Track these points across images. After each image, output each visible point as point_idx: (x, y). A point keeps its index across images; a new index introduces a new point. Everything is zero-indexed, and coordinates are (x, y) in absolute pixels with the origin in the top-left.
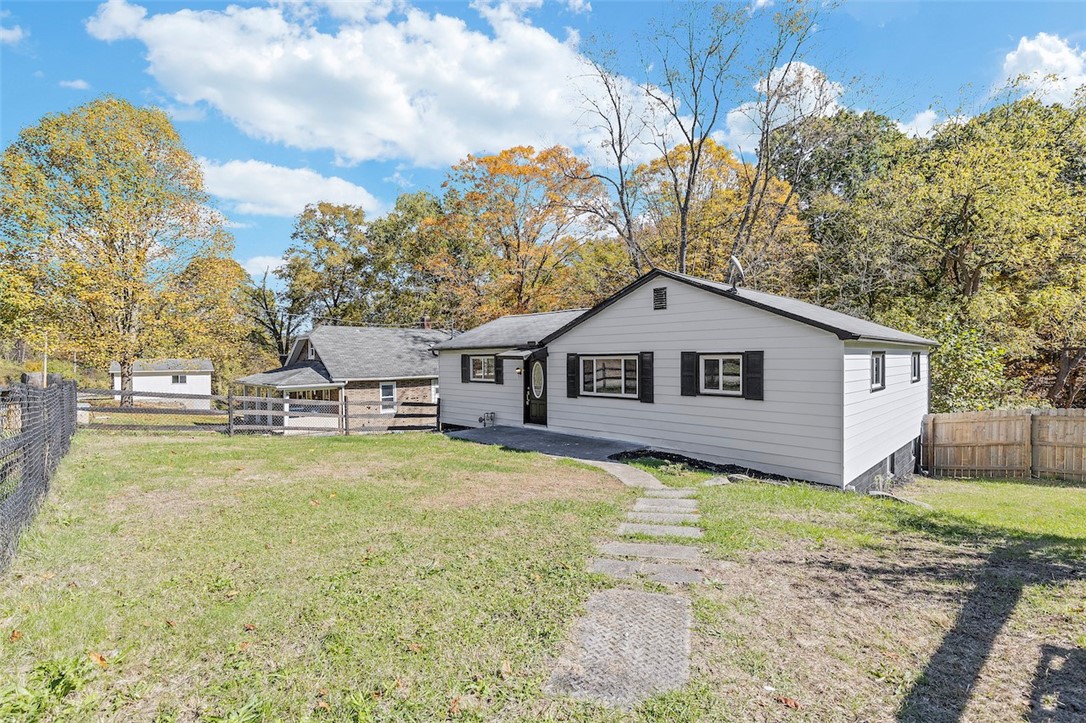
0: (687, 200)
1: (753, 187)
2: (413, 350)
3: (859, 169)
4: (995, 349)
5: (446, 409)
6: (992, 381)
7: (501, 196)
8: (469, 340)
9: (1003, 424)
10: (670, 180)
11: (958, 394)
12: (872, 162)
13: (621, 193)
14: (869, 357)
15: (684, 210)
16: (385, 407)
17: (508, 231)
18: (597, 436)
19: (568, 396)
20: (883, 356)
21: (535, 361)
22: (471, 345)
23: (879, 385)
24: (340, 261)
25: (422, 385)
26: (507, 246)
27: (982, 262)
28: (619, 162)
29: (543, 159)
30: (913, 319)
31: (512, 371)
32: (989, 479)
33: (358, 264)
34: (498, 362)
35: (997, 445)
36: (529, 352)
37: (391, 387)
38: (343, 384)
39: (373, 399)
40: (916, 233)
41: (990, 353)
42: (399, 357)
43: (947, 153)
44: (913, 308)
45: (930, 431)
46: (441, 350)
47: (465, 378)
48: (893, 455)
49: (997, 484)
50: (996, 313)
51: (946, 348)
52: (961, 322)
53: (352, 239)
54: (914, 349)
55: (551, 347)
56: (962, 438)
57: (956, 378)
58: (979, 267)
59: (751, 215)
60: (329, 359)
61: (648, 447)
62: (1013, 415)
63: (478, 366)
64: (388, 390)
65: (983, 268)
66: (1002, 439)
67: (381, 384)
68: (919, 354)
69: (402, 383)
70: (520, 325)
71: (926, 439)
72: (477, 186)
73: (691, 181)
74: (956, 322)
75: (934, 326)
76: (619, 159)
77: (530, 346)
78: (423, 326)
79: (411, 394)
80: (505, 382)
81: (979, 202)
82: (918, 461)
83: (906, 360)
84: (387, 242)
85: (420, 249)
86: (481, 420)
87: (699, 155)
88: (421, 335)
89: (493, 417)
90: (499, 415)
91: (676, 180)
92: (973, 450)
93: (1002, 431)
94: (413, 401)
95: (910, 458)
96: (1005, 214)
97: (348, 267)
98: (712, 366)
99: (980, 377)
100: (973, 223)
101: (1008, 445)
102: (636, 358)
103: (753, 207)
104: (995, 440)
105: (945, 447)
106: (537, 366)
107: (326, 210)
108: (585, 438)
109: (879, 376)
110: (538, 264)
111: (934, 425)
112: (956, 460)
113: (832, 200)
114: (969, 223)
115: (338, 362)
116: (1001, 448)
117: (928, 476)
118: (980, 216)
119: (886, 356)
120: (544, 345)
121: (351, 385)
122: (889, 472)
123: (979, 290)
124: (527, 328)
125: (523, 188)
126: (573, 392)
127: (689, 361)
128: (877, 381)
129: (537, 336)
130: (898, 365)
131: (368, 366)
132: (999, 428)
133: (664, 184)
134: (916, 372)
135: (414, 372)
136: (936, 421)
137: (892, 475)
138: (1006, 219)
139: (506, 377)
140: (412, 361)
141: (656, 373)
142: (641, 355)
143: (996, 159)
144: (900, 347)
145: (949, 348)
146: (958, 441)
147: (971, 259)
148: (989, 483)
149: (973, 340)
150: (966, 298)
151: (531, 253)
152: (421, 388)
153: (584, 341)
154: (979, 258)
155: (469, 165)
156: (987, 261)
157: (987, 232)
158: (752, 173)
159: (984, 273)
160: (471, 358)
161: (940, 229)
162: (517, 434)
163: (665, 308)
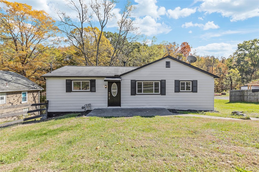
8: (66, 73)
18: (144, 107)
19: (131, 95)
34: (93, 83)
47: (68, 90)
55: (123, 78)
63: (78, 85)
67: (22, 92)
80: (96, 91)
86: (83, 108)
89: (89, 106)
106: (114, 84)
120: (120, 77)
126: (133, 93)
127: (177, 83)
141: (166, 86)
142: (161, 81)
160: (73, 81)
163: (170, 67)
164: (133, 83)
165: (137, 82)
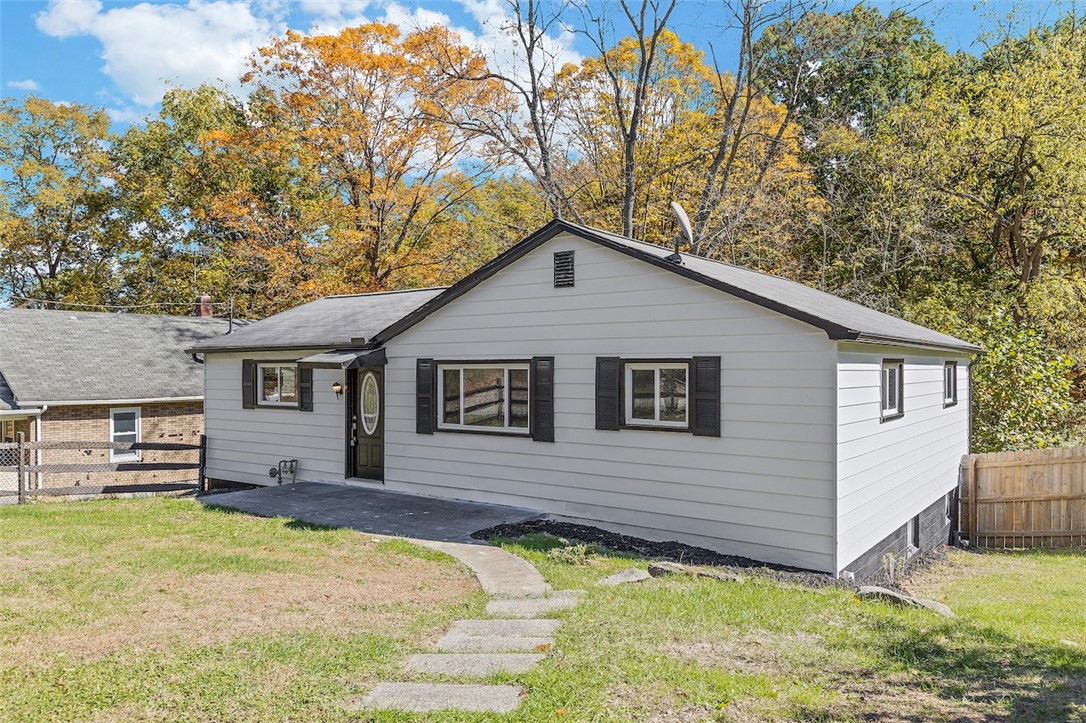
0: (634, 122)
1: (730, 107)
2: (175, 352)
3: (883, 92)
4: (1059, 358)
5: (217, 454)
6: (1057, 405)
7: (344, 102)
8: (258, 335)
9: (1066, 468)
10: (610, 90)
11: (1012, 424)
12: (900, 85)
13: (532, 106)
14: (878, 367)
15: (630, 138)
16: (118, 452)
17: (355, 160)
18: (465, 497)
19: (418, 432)
20: (901, 367)
21: (366, 372)
22: (259, 344)
23: (894, 411)
24: (63, 200)
25: (190, 412)
26: (354, 184)
27: (1044, 233)
28: (530, 56)
29: (414, 46)
30: (954, 313)
31: (328, 389)
32: (1050, 550)
33: (96, 205)
34: (305, 374)
35: (1059, 499)
36: (352, 356)
37: (132, 417)
38: (39, 411)
39: (96, 437)
40: (959, 188)
41: (1054, 363)
42: (149, 364)
43: (997, 76)
44: (953, 298)
45: (971, 480)
46: (209, 351)
47: (250, 401)
48: (916, 519)
49: (1059, 558)
50: (1061, 307)
51: (996, 357)
52: (1018, 319)
53: (86, 161)
54: (948, 358)
55: (392, 349)
56: (1013, 489)
57: (1010, 401)
58: (1041, 240)
59: (729, 150)
60: (16, 368)
61: (544, 515)
62: (1079, 454)
63: (271, 379)
64: (125, 420)
65: (1045, 243)
66: (1066, 491)
67: (112, 411)
68: (955, 364)
69: (152, 410)
70: (349, 311)
71: (966, 492)
72: (304, 84)
73: (640, 94)
74: (1010, 319)
75: (982, 324)
76: (530, 51)
77: (355, 346)
78: (198, 312)
79: (169, 428)
80: (315, 406)
81: (1039, 148)
82: (954, 526)
83: (938, 372)
84: (146, 168)
85: (203, 183)
86: (273, 473)
87: (652, 54)
88: (193, 327)
89: (294, 467)
90: (307, 465)
91: (618, 91)
92: (1028, 507)
93: (1066, 478)
94: (172, 441)
95: (943, 521)
96: (1071, 166)
97: (78, 211)
98: (644, 380)
99: (1040, 398)
100: (1031, 177)
101: (1072, 499)
102: (527, 367)
103: (731, 139)
104: (1055, 492)
105: (991, 503)
106: (368, 380)
107: (38, 110)
108: (442, 503)
109: (893, 396)
110: (406, 215)
111: (976, 470)
112: (1006, 524)
113: (847, 136)
114: (1028, 178)
115: (31, 372)
116: (1064, 504)
117: (968, 548)
118: (1040, 167)
119: (905, 366)
120: (380, 344)
121: (54, 413)
122: (910, 544)
123: (1041, 274)
124: (359, 317)
125: (379, 91)
126: (426, 424)
127: (609, 372)
128: (892, 405)
129: (369, 329)
130: (923, 380)
131: (88, 379)
132: (1061, 474)
133: (603, 97)
134: (951, 390)
135: (175, 389)
136: (979, 465)
137: (916, 550)
138: (1073, 174)
139: (317, 398)
140: (172, 371)
141: (559, 392)
142: (534, 362)
143: (1059, 88)
144: (926, 353)
145: (1001, 357)
146: (1009, 495)
147: (1031, 228)
148: (1048, 558)
149: (1031, 344)
150: (1023, 285)
151: (392, 195)
152: (188, 418)
153: (444, 339)
154: (1040, 228)
155: (291, 47)
156: (1049, 233)
157: (1049, 191)
158: (730, 86)
159: (1046, 250)
160: (260, 366)
161: (989, 184)
162: (327, 496)
163: (572, 285)
164: (426, 371)
165: (441, 369)
